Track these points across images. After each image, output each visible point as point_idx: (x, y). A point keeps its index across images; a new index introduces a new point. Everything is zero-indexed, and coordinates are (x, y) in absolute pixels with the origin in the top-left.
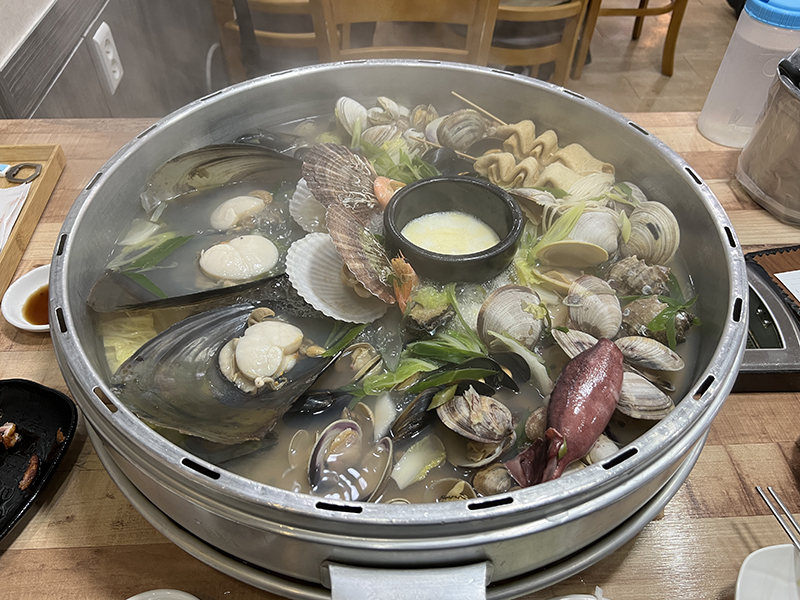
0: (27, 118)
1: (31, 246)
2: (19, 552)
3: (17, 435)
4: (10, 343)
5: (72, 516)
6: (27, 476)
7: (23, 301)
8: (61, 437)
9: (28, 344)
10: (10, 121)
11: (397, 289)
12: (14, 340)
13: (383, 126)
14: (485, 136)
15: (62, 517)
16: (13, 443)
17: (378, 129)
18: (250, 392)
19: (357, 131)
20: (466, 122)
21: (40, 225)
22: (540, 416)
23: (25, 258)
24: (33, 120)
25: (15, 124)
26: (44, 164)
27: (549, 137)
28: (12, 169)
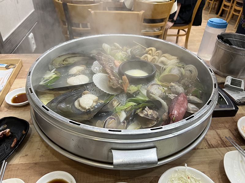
0: (11, 53)
1: (13, 85)
2: (11, 165)
3: (10, 133)
4: (7, 109)
5: (27, 155)
6: (13, 143)
7: (11, 98)
8: (24, 132)
9: (13, 110)
10: (6, 54)
11: (124, 86)
12: (8, 109)
13: (116, 50)
15: (24, 155)
16: (9, 134)
17: (114, 51)
18: (84, 111)
19: (109, 51)
20: (138, 49)
21: (15, 80)
22: (166, 114)
23: (11, 88)
24: (13, 54)
25: (7, 55)
26: (17, 64)
28: (7, 65)
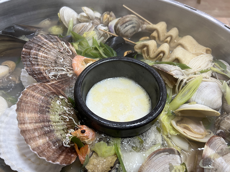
13: (85, 23)
14: (140, 30)
17: (81, 24)
19: (71, 26)
20: (130, 22)
27: (174, 32)
